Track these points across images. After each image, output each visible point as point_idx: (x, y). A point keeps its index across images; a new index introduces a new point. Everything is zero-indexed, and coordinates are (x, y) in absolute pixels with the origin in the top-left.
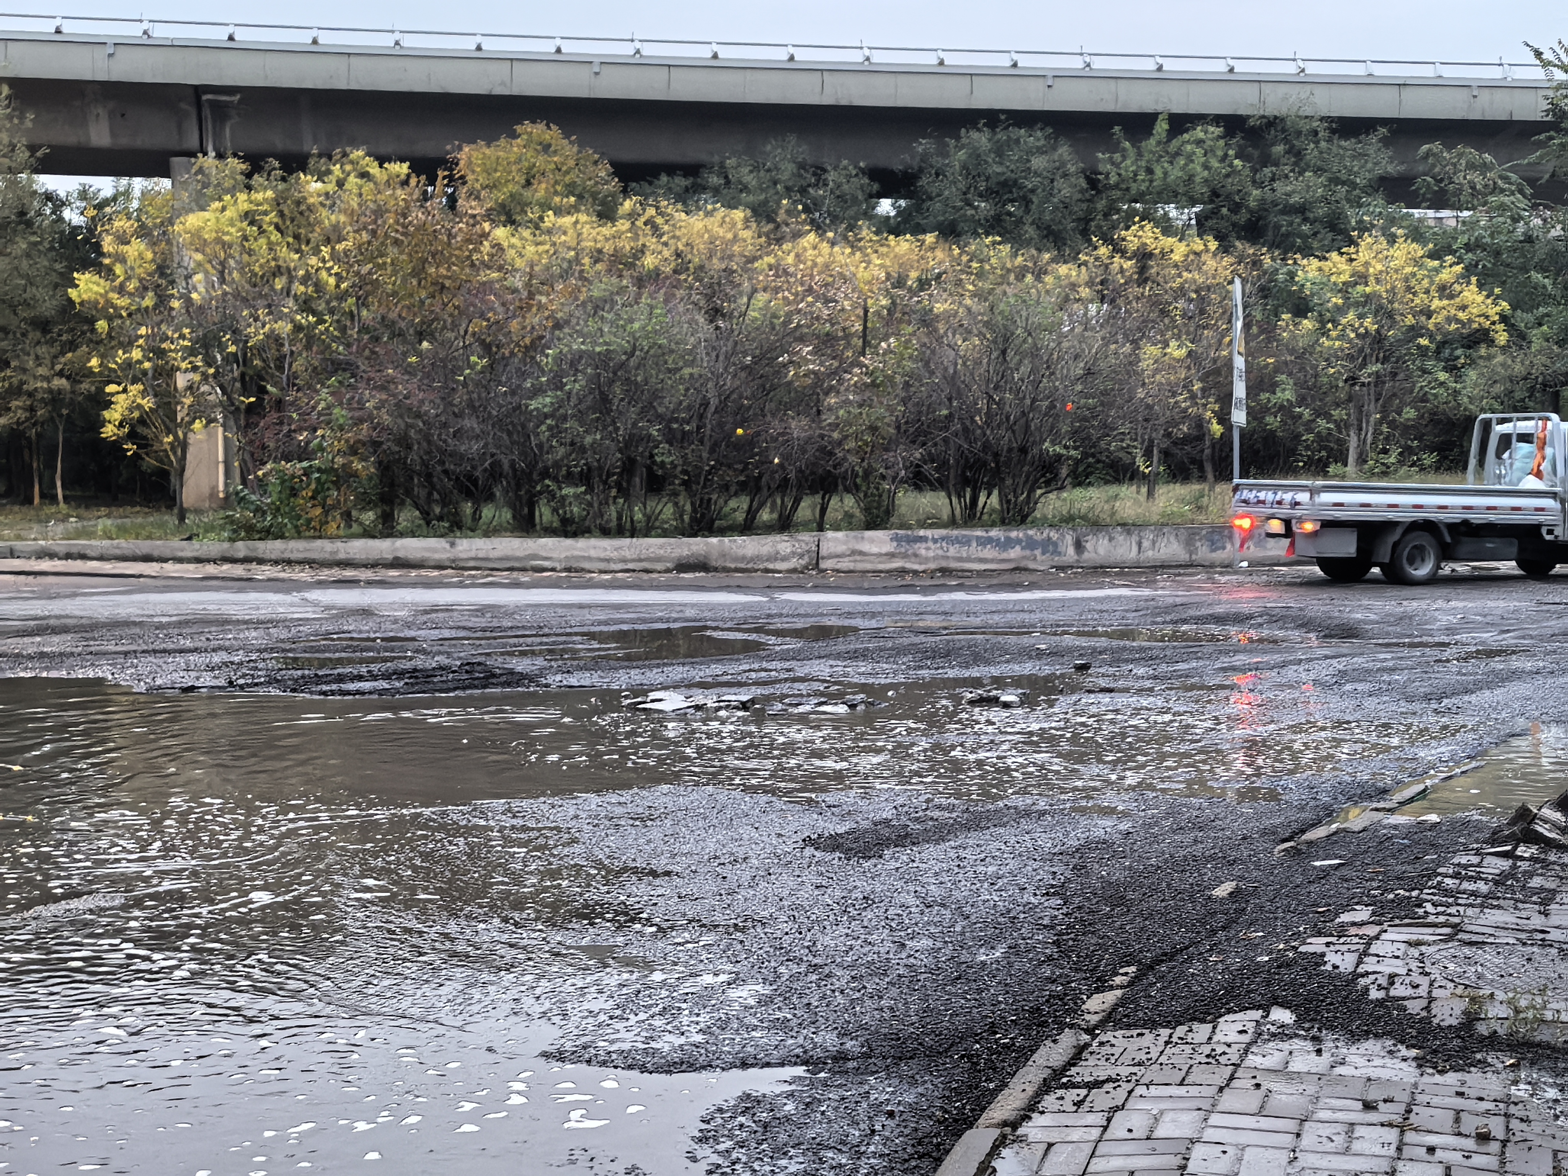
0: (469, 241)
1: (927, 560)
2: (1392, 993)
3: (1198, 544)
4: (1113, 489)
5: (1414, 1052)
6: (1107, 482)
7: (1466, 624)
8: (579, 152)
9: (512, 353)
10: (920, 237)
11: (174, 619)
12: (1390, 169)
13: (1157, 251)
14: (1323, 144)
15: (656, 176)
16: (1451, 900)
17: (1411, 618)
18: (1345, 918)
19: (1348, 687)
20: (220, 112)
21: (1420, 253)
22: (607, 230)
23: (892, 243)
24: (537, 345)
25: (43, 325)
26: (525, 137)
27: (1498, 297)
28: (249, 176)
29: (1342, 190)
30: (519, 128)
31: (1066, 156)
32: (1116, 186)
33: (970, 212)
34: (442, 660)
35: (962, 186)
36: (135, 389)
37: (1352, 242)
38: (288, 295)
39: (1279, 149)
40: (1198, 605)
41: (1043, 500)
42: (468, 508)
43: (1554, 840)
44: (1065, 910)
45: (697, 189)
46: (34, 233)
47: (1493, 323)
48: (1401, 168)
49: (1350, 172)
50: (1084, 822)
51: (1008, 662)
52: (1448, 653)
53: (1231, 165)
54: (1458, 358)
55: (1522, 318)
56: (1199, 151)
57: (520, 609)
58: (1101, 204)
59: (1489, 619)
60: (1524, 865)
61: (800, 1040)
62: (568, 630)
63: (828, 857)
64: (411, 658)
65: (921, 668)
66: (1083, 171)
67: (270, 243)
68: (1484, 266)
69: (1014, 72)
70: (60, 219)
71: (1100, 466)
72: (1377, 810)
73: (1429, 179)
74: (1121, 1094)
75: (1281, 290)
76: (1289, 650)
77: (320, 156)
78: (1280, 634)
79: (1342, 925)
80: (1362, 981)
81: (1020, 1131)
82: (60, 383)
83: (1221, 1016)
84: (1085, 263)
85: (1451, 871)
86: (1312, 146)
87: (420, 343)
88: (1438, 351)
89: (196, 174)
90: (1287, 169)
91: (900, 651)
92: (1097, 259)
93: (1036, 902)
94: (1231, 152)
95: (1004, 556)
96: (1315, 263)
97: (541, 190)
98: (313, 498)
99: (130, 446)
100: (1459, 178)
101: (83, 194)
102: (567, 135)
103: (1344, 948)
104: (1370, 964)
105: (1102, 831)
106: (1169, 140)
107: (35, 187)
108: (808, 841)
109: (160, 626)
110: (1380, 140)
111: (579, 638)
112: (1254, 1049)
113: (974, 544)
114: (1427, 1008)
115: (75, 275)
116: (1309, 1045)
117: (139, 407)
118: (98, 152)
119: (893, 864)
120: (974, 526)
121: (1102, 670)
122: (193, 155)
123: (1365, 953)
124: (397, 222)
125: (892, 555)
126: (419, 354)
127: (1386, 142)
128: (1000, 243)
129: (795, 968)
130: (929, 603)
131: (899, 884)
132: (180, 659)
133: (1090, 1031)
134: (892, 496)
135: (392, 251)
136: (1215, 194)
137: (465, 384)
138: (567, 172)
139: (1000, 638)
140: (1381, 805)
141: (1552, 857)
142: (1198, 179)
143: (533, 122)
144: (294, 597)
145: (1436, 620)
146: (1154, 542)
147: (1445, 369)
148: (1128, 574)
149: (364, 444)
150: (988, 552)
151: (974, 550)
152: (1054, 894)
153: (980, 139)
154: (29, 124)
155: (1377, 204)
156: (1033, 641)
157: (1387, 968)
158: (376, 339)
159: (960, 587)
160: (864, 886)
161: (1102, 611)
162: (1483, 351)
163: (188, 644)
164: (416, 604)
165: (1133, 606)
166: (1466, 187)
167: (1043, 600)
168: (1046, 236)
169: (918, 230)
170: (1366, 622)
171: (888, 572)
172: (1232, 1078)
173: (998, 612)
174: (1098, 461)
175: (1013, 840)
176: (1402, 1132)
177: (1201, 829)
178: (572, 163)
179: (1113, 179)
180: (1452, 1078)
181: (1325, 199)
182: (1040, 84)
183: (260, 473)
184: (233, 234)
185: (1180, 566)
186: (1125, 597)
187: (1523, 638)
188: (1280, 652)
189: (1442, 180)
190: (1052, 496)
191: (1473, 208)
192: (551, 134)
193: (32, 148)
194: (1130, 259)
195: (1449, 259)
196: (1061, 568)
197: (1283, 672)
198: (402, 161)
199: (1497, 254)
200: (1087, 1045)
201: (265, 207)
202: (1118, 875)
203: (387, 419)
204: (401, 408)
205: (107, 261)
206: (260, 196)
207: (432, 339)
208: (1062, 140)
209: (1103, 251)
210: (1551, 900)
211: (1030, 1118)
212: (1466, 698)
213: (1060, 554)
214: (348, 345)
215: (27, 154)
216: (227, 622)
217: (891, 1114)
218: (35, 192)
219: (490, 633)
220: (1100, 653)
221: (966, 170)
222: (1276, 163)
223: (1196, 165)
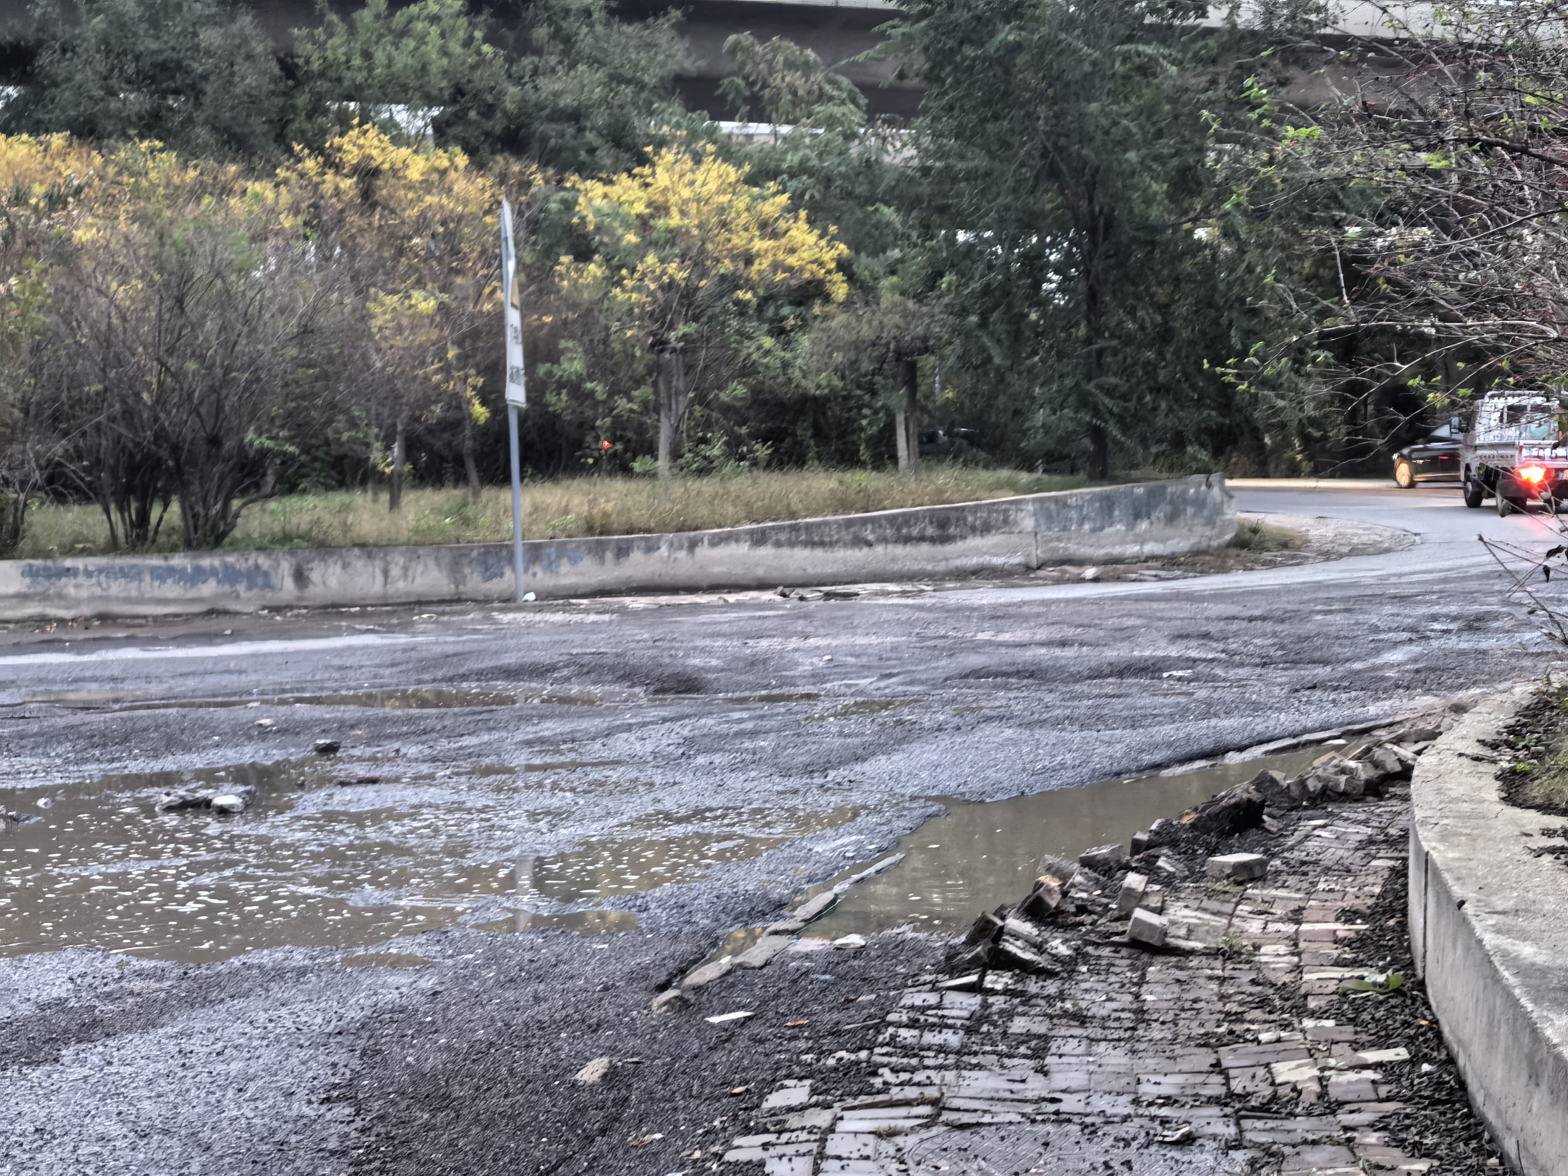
1: (78, 602)
3: (467, 570)
4: (339, 498)
6: (328, 488)
7: (836, 669)
10: (42, 138)
12: (687, 64)
13: (386, 166)
14: (599, 29)
16: (914, 1061)
17: (765, 662)
18: (775, 1100)
19: (701, 760)
21: (733, 178)
27: (833, 238)
29: (627, 91)
31: (249, 30)
32: (322, 74)
33: (115, 106)
35: (102, 68)
37: (643, 160)
39: (541, 33)
40: (479, 654)
41: (244, 512)
43: (1032, 962)
44: (359, 1124)
47: (829, 272)
48: (702, 63)
49: (636, 67)
50: (366, 980)
51: (217, 745)
52: (819, 708)
53: (478, 52)
54: (785, 318)
55: (865, 265)
56: (434, 31)
58: (302, 100)
59: (864, 660)
60: (998, 1003)
65: (86, 761)
66: (274, 52)
68: (812, 197)
71: (317, 465)
72: (776, 933)
73: (739, 81)
75: (553, 224)
76: (613, 711)
78: (596, 690)
79: (773, 1112)
84: (286, 182)
85: (905, 1018)
86: (585, 29)
88: (761, 307)
90: (553, 60)
91: (50, 738)
92: (302, 175)
93: (313, 1114)
94: (478, 34)
95: (192, 593)
96: (599, 188)
100: (776, 80)
103: (790, 1150)
104: (831, 1172)
105: (395, 994)
106: (392, 14)
110: (673, 26)
113: (147, 578)
119: (77, 1072)
120: (147, 551)
121: (357, 752)
123: (822, 1156)
125: (23, 597)
128: (162, 150)
130: (85, 666)
131: (92, 1103)
134: (20, 509)
136: (459, 92)
139: (202, 712)
140: (780, 925)
141: (1033, 988)
142: (433, 69)
145: (797, 664)
146: (406, 569)
147: (770, 333)
148: (372, 614)
150: (171, 589)
151: (150, 587)
152: (338, 1099)
155: (674, 110)
156: (251, 714)
159: (130, 641)
160: (34, 1111)
161: (341, 668)
162: (817, 310)
165: (387, 659)
166: (785, 92)
167: (255, 655)
168: (227, 142)
169: (38, 128)
170: (708, 670)
171: (17, 622)
173: (193, 674)
174: (315, 459)
175: (262, 1017)
177: (540, 979)
179: (316, 66)
181: (603, 101)
185: (442, 602)
186: (375, 647)
187: (911, 683)
188: (599, 715)
189: (754, 83)
190: (256, 507)
191: (794, 122)
194: (347, 176)
195: (772, 186)
196: (276, 609)
197: (610, 741)
199: (827, 181)
202: (433, 1061)
209: (310, 164)
210: (1046, 1050)
212: (858, 768)
213: (272, 588)
220: (352, 727)
221: (106, 45)
222: (539, 52)
223: (431, 50)
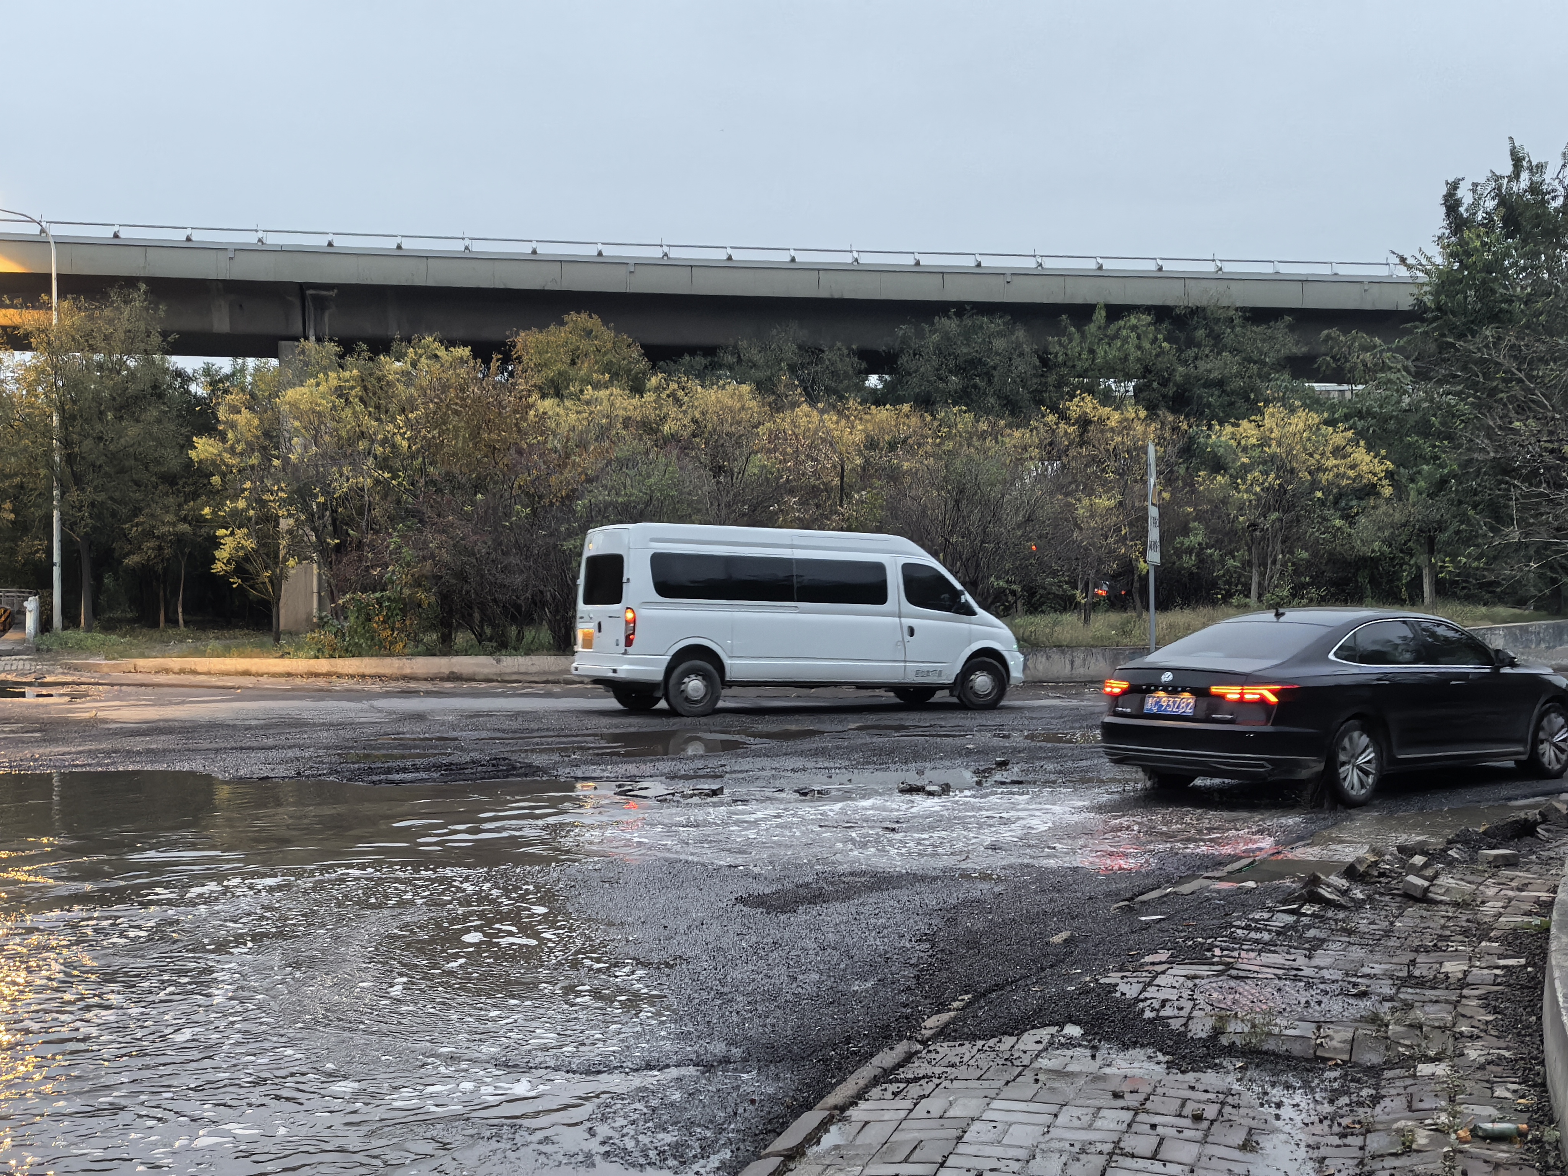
0: (515, 412)
2: (1162, 1013)
4: (1057, 616)
5: (1168, 1058)
6: (1056, 611)
8: (616, 336)
9: (552, 504)
10: (898, 407)
11: (262, 722)
12: (1295, 350)
13: (1095, 419)
14: (1238, 329)
15: (681, 355)
18: (1148, 959)
20: (321, 304)
21: (1317, 421)
22: (636, 401)
23: (874, 412)
24: (572, 496)
25: (170, 479)
26: (571, 325)
27: (1384, 458)
28: (342, 357)
29: (1254, 368)
30: (566, 318)
31: (1022, 339)
32: (1065, 364)
33: (942, 385)
34: (476, 755)
35: (935, 363)
36: (240, 533)
37: (1258, 411)
38: (369, 453)
39: (1200, 333)
42: (513, 631)
43: (1335, 901)
44: (930, 953)
45: (714, 366)
46: (164, 403)
47: (1380, 479)
48: (1304, 349)
49: (1261, 352)
50: (966, 885)
51: (940, 758)
53: (1160, 347)
54: (1352, 507)
55: (1404, 474)
56: (1133, 335)
57: (547, 714)
58: (1052, 378)
60: (1305, 920)
61: (696, 1048)
62: (586, 732)
63: (752, 911)
64: (450, 754)
65: (867, 762)
66: (1036, 352)
67: (354, 413)
68: (1374, 431)
69: (978, 271)
70: (188, 392)
72: (1208, 878)
73: (1328, 358)
74: (932, 1085)
75: (1202, 451)
77: (401, 340)
79: (1142, 964)
80: (1141, 1005)
81: (847, 1113)
82: (184, 527)
83: (1026, 1030)
84: (1036, 428)
85: (1244, 924)
86: (1229, 330)
87: (475, 494)
88: (1336, 502)
89: (299, 354)
90: (1207, 350)
91: (854, 750)
92: (1046, 425)
93: (910, 946)
94: (1160, 336)
96: (1229, 429)
97: (584, 368)
98: (384, 622)
99: (236, 580)
100: (1354, 358)
101: (207, 372)
102: (605, 323)
103: (1136, 980)
104: (1151, 992)
105: (978, 893)
106: (1107, 326)
107: (167, 365)
108: (740, 900)
109: (248, 728)
110: (1287, 327)
111: (591, 738)
112: (1043, 1054)
114: (1185, 1025)
115: (195, 439)
116: (1088, 1052)
117: (243, 548)
118: (220, 337)
119: (803, 918)
121: (1018, 766)
122: (297, 339)
123: (1150, 984)
124: (457, 397)
126: (473, 503)
127: (1291, 328)
128: (965, 412)
129: (704, 995)
131: (804, 932)
132: (261, 755)
133: (924, 1043)
135: (454, 420)
136: (1147, 371)
137: (511, 529)
138: (605, 354)
139: (938, 739)
140: (1213, 874)
141: (1330, 914)
142: (1132, 358)
143: (579, 312)
144: (365, 705)
146: (1083, 661)
147: (1342, 517)
148: (1061, 687)
149: (426, 578)
152: (925, 940)
153: (951, 325)
154: (162, 314)
155: (1284, 379)
156: (965, 742)
157: (1162, 995)
158: (439, 491)
160: (775, 933)
162: (1371, 502)
163: (271, 742)
164: (464, 711)
165: (1059, 714)
166: (1360, 365)
168: (1004, 406)
169: (897, 401)
172: (1019, 1074)
174: (1049, 593)
176: (1136, 1114)
177: (1058, 891)
178: (609, 345)
179: (1061, 358)
180: (1190, 1077)
181: (1239, 374)
182: (1001, 280)
183: (341, 602)
184: (325, 405)
186: (1055, 706)
189: (1339, 360)
191: (1366, 383)
192: (594, 322)
193: (164, 334)
194: (1073, 425)
195: (1341, 426)
198: (465, 346)
199: (1385, 421)
200: (917, 1052)
201: (352, 383)
202: (980, 926)
203: (446, 557)
204: (459, 549)
205: (221, 428)
206: (347, 374)
207: (485, 490)
208: (1018, 325)
209: (1051, 418)
210: (1319, 947)
211: (857, 1104)
214: (416, 497)
215: (160, 339)
216: (306, 725)
217: (753, 1102)
218: (168, 369)
219: (518, 734)
220: (1019, 752)
221: (939, 351)
222: (1199, 345)
223: (1131, 347)
